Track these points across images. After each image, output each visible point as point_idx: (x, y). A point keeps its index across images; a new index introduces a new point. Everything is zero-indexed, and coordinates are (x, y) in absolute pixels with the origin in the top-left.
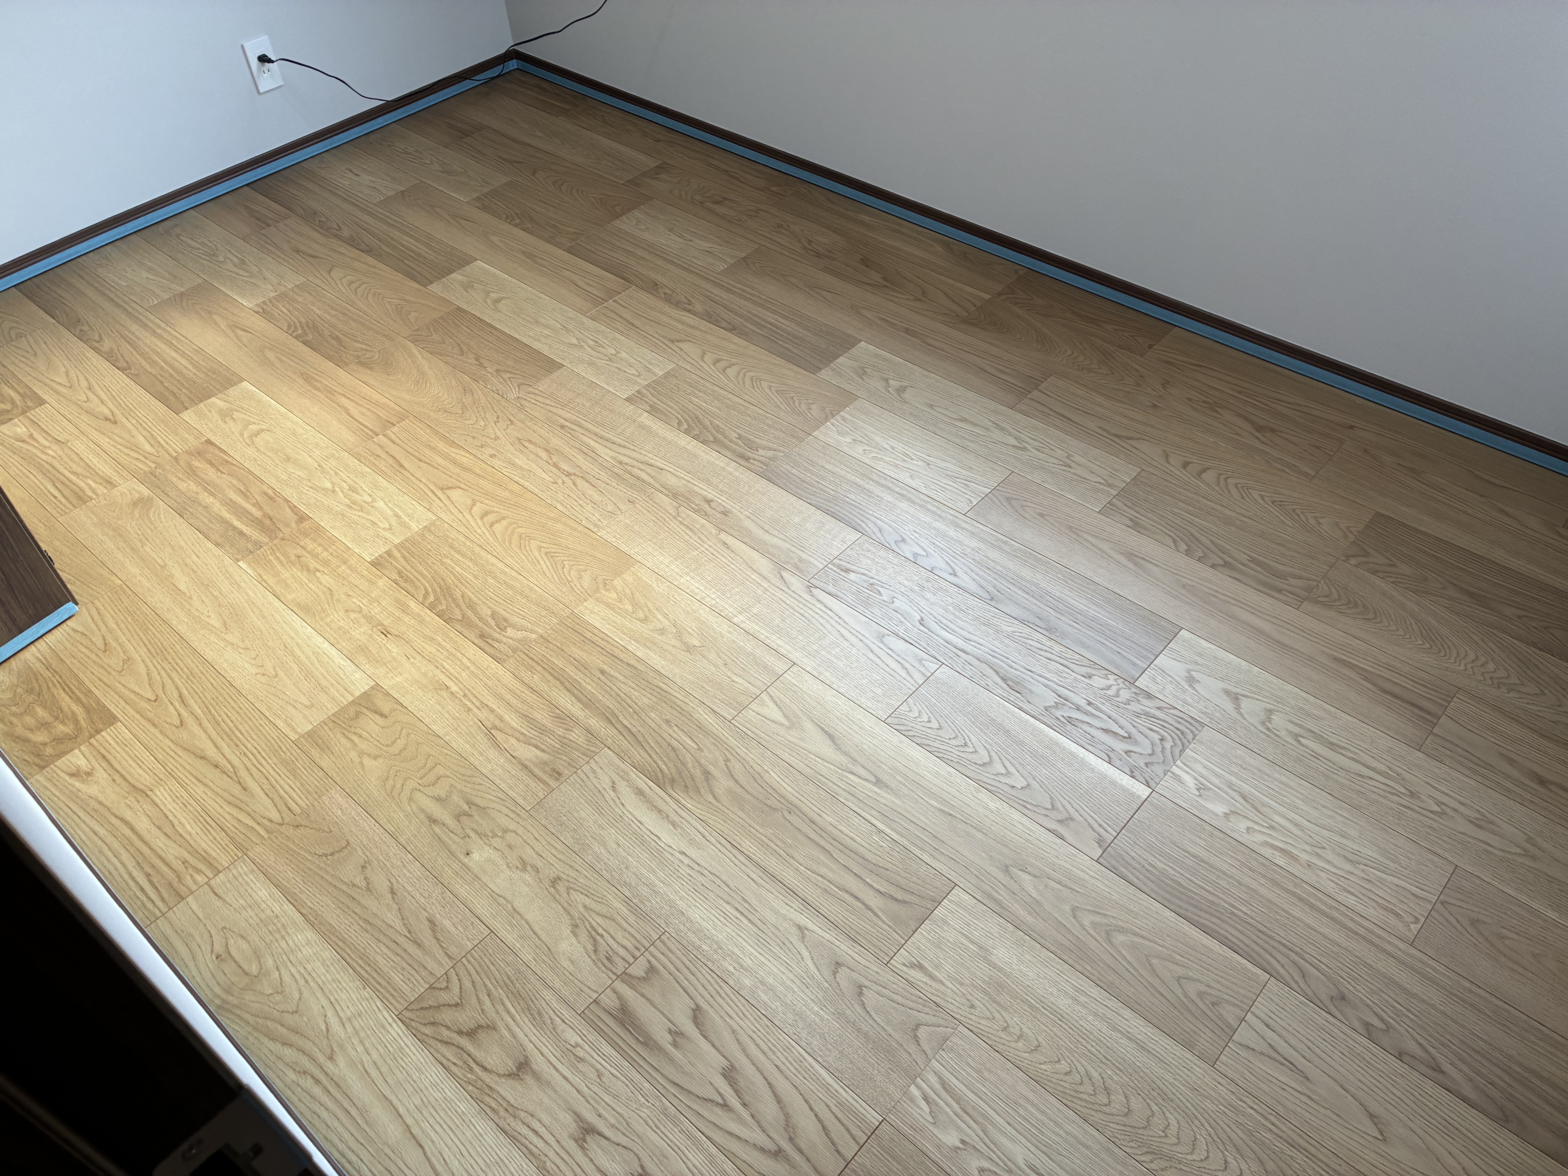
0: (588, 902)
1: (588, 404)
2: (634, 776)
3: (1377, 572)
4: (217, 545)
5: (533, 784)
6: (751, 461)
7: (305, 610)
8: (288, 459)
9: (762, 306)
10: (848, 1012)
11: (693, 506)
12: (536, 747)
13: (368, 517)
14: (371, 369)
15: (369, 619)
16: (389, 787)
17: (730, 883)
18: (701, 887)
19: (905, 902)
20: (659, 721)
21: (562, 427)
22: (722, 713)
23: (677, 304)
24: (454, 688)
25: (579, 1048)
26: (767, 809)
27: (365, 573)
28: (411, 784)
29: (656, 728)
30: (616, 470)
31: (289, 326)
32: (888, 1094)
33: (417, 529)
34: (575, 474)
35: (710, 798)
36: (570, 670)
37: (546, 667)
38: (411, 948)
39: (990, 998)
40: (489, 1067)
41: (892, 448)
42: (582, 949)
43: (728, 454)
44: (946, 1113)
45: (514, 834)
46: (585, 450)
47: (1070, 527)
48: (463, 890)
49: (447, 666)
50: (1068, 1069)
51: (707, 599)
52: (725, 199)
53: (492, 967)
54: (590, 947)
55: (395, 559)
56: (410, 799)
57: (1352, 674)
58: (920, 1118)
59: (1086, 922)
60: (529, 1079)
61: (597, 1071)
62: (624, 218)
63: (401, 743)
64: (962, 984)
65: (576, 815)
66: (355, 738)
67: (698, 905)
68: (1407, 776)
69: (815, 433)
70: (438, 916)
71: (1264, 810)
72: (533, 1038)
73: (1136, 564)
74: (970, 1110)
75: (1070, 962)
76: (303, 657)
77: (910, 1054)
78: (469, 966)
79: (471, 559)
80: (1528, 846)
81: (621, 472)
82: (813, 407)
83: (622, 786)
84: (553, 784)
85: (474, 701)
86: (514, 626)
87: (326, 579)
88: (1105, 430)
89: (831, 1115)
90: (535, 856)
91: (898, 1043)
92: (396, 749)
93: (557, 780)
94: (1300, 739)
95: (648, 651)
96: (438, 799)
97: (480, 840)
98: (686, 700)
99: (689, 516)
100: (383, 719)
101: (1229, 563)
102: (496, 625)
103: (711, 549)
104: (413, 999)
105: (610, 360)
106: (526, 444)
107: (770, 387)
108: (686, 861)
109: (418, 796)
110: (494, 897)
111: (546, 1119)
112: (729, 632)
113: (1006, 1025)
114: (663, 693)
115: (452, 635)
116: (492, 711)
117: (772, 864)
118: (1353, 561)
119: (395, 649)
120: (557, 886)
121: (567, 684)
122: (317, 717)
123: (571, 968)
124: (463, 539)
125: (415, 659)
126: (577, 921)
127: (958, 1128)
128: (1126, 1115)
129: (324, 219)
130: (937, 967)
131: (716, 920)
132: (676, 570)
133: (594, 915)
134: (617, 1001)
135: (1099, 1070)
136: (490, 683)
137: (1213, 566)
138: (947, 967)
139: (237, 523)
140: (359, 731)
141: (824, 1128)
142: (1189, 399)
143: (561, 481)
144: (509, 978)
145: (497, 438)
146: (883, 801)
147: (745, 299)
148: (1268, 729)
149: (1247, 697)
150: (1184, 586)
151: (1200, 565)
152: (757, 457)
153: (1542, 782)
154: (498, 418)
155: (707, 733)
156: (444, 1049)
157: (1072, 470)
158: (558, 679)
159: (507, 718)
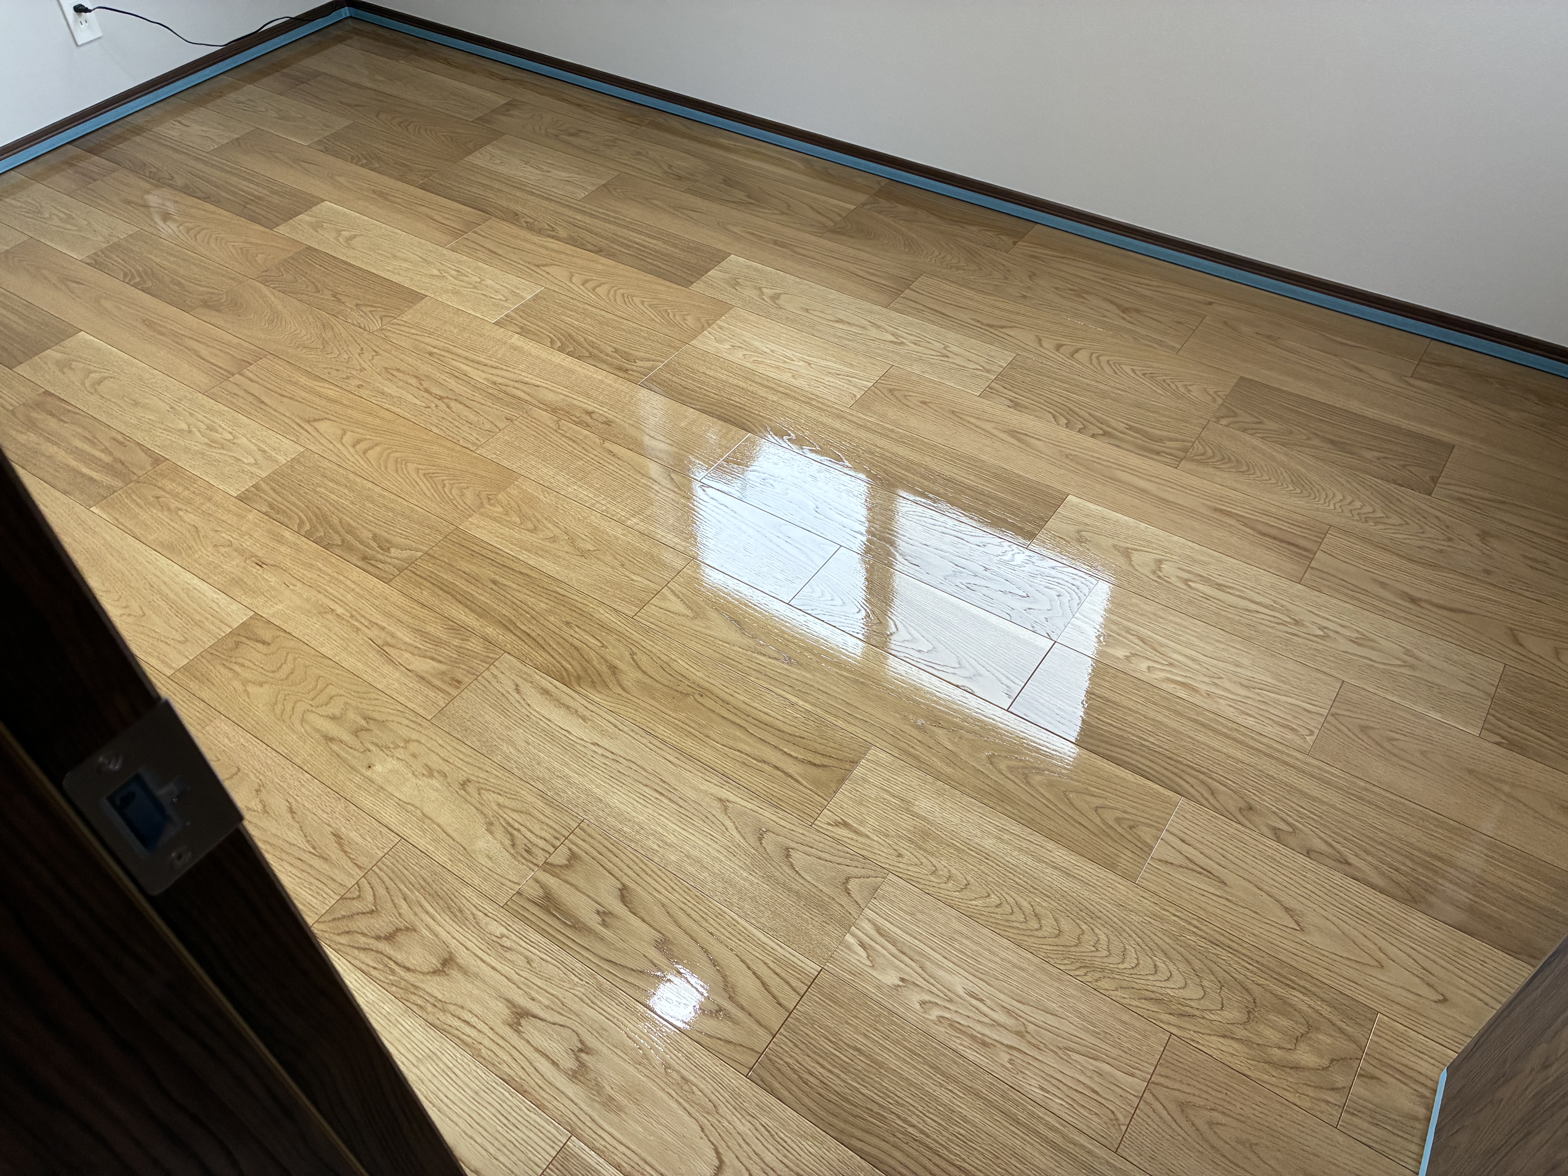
0: (501, 800)
1: (456, 331)
2: (538, 677)
3: (1246, 429)
4: (65, 493)
5: (432, 694)
6: (630, 372)
7: (169, 549)
8: (136, 404)
9: (627, 228)
10: (777, 874)
11: (574, 418)
12: (433, 659)
13: (230, 454)
14: (218, 311)
15: (241, 551)
16: (278, 711)
17: (647, 767)
18: (618, 774)
19: (824, 766)
20: (559, 624)
21: (431, 354)
22: (623, 610)
23: (540, 232)
24: (340, 610)
25: (505, 939)
26: (679, 695)
27: (232, 507)
28: (301, 707)
29: (557, 631)
30: (490, 391)
31: (125, 275)
32: (824, 946)
33: (285, 462)
34: (447, 398)
35: (619, 690)
36: (461, 584)
37: (435, 582)
38: (317, 863)
39: (917, 846)
40: (412, 967)
41: (772, 351)
42: (499, 845)
43: (605, 367)
44: (884, 956)
45: (416, 744)
46: (457, 374)
47: (953, 412)
48: (367, 801)
49: (331, 590)
50: (999, 902)
51: (598, 505)
52: (581, 131)
53: (406, 872)
54: (507, 843)
55: (264, 492)
56: (303, 721)
57: (1233, 522)
58: (858, 963)
59: (1003, 766)
60: (454, 973)
61: (526, 957)
62: (477, 154)
63: (287, 668)
64: (887, 836)
65: (480, 719)
66: (237, 668)
67: (616, 791)
68: (1290, 606)
69: (694, 342)
70: (343, 829)
71: (1162, 649)
72: (456, 935)
73: (1019, 440)
74: (906, 950)
75: (991, 804)
76: (172, 595)
77: (842, 906)
78: (381, 874)
79: (346, 486)
80: (1405, 657)
81: (496, 392)
82: (688, 318)
83: (526, 688)
84: (454, 692)
85: (363, 620)
86: (397, 547)
87: (190, 518)
88: (978, 321)
89: (770, 971)
90: (441, 761)
91: (830, 897)
92: (282, 674)
93: (457, 688)
94: (1190, 583)
95: (541, 559)
96: (333, 718)
97: (381, 753)
98: (585, 602)
99: (570, 428)
100: (265, 647)
101: (1109, 432)
102: (380, 547)
103: (596, 458)
104: (324, 911)
105: (475, 287)
106: (395, 373)
107: (642, 303)
108: (600, 751)
109: (311, 717)
110: (402, 805)
111: (477, 1009)
112: (623, 535)
113: (934, 869)
114: (560, 597)
115: (334, 560)
116: (383, 628)
117: (689, 744)
118: (1224, 422)
119: (272, 579)
120: (467, 788)
121: (458, 596)
122: (192, 652)
123: (490, 864)
124: (336, 467)
125: (294, 585)
126: (492, 819)
127: (897, 968)
128: (1058, 936)
129: (154, 170)
130: (862, 823)
131: (635, 803)
132: (562, 480)
133: (508, 811)
134: (541, 890)
135: (1028, 899)
136: (377, 603)
137: (1093, 436)
138: (871, 821)
139: (85, 470)
140: (241, 660)
141: (764, 984)
142: (1056, 288)
143: (433, 405)
144: (424, 880)
145: (363, 369)
146: (795, 676)
147: (610, 222)
148: (1159, 577)
149: (1137, 550)
150: (1067, 456)
151: (1080, 436)
152: (635, 368)
153: (1413, 600)
154: (362, 349)
155: (610, 630)
156: (362, 955)
157: (950, 360)
158: (448, 593)
159: (399, 634)
